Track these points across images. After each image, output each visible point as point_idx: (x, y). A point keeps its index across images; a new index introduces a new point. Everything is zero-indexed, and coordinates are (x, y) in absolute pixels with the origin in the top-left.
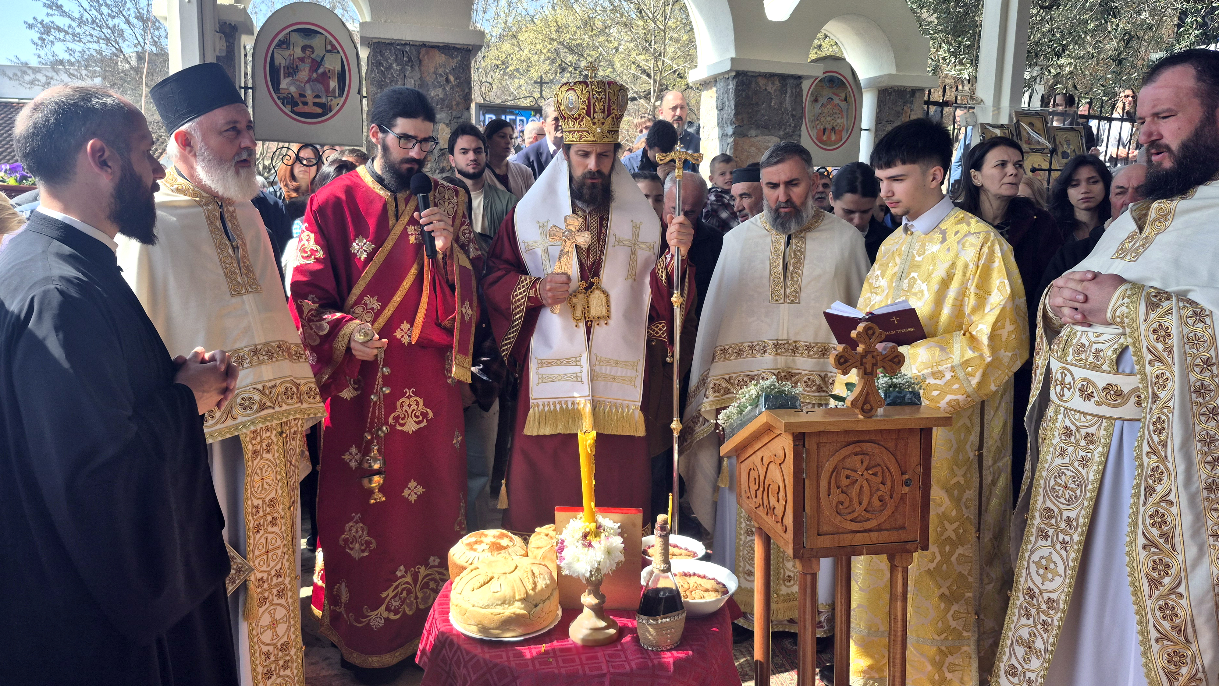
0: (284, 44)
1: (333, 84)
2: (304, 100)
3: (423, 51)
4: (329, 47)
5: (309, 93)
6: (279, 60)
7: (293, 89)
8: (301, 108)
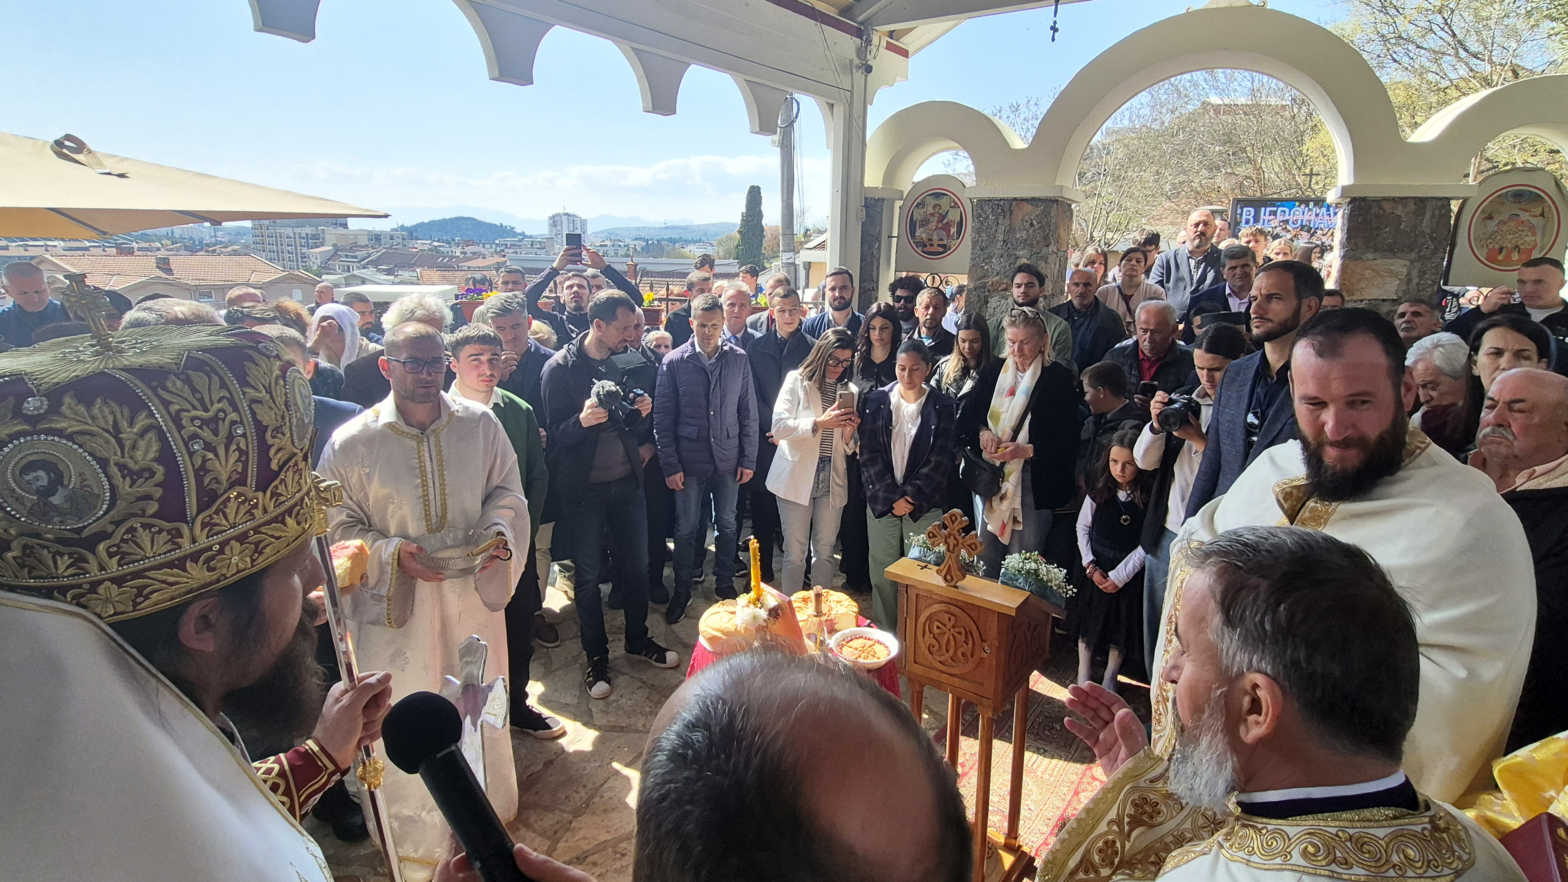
0: (922, 205)
1: (953, 230)
2: (931, 242)
3: (1014, 203)
4: (953, 204)
5: (935, 237)
6: (917, 217)
7: (924, 236)
8: (929, 249)
